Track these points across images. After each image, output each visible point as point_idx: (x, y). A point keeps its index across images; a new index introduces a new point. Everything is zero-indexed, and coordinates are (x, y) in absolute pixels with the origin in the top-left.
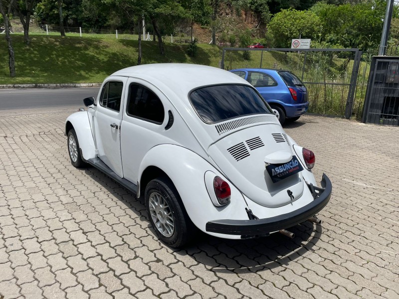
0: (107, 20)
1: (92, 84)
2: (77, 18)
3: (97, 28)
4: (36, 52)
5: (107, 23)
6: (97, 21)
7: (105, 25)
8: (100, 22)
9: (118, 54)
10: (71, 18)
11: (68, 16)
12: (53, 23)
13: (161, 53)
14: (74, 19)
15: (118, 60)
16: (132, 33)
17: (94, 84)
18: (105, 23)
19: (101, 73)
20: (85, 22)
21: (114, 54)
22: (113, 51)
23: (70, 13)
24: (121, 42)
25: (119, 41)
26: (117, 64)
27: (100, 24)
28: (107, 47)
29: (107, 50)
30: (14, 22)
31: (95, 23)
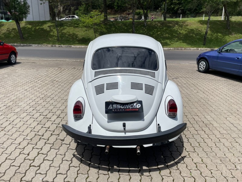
0: (202, 8)
1: (170, 48)
2: (184, 9)
3: (195, 14)
4: (146, 30)
5: (202, 10)
6: (196, 9)
7: (200, 12)
8: (197, 10)
9: (195, 29)
10: (180, 9)
11: (179, 8)
12: (171, 13)
13: (227, 28)
14: (182, 10)
15: (193, 33)
16: (217, 16)
17: (171, 48)
18: (200, 11)
19: (179, 42)
20: (188, 11)
21: (192, 30)
22: (192, 28)
23: (180, 6)
24: (199, 22)
25: (198, 22)
26: (192, 36)
27: (197, 11)
28: (187, 25)
29: (188, 27)
30: (151, 14)
31: (194, 11)
